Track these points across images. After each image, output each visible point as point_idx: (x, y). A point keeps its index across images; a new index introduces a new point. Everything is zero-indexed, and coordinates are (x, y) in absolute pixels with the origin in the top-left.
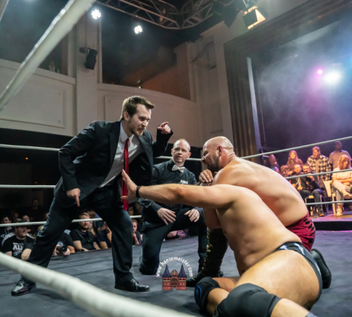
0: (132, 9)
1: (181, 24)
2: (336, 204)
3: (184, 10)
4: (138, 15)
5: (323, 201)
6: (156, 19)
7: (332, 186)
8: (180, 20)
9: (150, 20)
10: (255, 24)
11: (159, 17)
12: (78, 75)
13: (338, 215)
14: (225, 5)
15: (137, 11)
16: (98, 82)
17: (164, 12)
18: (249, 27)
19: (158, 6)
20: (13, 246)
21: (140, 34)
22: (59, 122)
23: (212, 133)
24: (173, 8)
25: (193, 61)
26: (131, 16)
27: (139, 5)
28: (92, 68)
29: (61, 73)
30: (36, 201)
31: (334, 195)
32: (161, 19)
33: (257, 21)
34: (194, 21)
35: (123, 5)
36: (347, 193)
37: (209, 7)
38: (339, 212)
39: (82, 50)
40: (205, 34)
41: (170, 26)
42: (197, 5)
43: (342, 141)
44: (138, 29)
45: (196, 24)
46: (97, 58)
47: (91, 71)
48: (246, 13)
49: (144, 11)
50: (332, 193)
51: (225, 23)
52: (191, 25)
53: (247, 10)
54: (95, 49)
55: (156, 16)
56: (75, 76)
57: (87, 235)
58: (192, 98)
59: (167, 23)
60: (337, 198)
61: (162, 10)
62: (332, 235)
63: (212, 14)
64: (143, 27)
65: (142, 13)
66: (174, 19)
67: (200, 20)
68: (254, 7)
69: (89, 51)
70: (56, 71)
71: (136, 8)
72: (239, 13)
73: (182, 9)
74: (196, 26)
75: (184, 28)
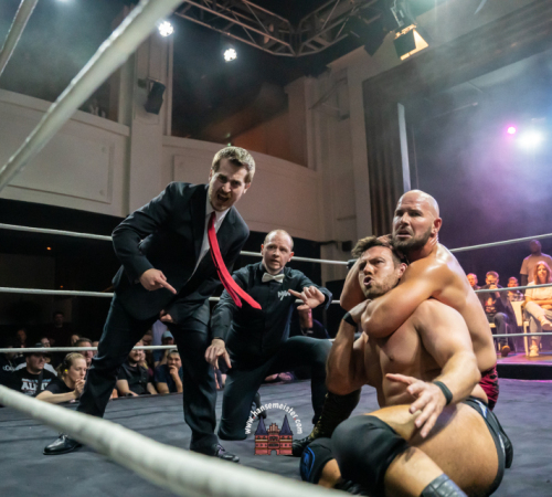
0: (222, 23)
1: (296, 48)
2: (529, 337)
3: (303, 27)
4: (232, 33)
5: (509, 332)
6: (258, 39)
7: (524, 310)
8: (296, 42)
9: (249, 40)
10: (412, 52)
11: (263, 37)
12: (134, 122)
13: (532, 354)
14: (367, 22)
15: (230, 26)
16: (165, 134)
17: (272, 29)
18: (403, 57)
19: (261, 20)
20: (21, 384)
21: (233, 62)
22: (101, 193)
24: (286, 24)
25: (314, 107)
26: (219, 33)
27: (233, 17)
28: (157, 112)
29: (107, 117)
30: (59, 315)
31: (526, 323)
32: (266, 40)
33: (414, 47)
34: (319, 45)
35: (208, 17)
36: (547, 322)
37: (341, 25)
38: (534, 351)
39: (142, 84)
40: (334, 64)
41: (280, 52)
42: (322, 20)
43: (541, 240)
44: (230, 54)
45: (323, 49)
46: (164, 97)
47: (154, 116)
48: (398, 35)
49: (240, 27)
50: (524, 321)
51: (366, 49)
52: (312, 50)
53: (400, 30)
54: (162, 82)
55: (259, 35)
56: (129, 123)
57: (138, 372)
58: (310, 164)
59: (275, 46)
60: (531, 328)
61: (268, 25)
62: (521, 386)
63: (346, 35)
64: (237, 51)
65: (237, 30)
66: (286, 41)
67: (326, 44)
68: (411, 27)
69: (152, 85)
70: (100, 115)
71: (229, 22)
72: (388, 36)
73: (300, 25)
74: (320, 53)
75: (301, 54)
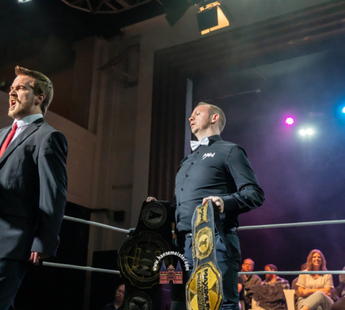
10: (212, 29)
23: (113, 187)
34: (119, 6)
41: (77, 5)
45: (122, 10)
48: (202, 9)
51: (167, 18)
52: (111, 9)
58: (91, 124)
67: (127, 6)
68: (215, 4)
72: (191, 8)
75: (99, 12)
